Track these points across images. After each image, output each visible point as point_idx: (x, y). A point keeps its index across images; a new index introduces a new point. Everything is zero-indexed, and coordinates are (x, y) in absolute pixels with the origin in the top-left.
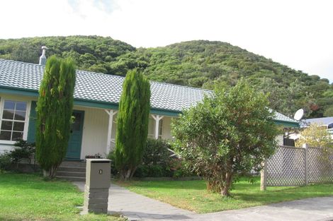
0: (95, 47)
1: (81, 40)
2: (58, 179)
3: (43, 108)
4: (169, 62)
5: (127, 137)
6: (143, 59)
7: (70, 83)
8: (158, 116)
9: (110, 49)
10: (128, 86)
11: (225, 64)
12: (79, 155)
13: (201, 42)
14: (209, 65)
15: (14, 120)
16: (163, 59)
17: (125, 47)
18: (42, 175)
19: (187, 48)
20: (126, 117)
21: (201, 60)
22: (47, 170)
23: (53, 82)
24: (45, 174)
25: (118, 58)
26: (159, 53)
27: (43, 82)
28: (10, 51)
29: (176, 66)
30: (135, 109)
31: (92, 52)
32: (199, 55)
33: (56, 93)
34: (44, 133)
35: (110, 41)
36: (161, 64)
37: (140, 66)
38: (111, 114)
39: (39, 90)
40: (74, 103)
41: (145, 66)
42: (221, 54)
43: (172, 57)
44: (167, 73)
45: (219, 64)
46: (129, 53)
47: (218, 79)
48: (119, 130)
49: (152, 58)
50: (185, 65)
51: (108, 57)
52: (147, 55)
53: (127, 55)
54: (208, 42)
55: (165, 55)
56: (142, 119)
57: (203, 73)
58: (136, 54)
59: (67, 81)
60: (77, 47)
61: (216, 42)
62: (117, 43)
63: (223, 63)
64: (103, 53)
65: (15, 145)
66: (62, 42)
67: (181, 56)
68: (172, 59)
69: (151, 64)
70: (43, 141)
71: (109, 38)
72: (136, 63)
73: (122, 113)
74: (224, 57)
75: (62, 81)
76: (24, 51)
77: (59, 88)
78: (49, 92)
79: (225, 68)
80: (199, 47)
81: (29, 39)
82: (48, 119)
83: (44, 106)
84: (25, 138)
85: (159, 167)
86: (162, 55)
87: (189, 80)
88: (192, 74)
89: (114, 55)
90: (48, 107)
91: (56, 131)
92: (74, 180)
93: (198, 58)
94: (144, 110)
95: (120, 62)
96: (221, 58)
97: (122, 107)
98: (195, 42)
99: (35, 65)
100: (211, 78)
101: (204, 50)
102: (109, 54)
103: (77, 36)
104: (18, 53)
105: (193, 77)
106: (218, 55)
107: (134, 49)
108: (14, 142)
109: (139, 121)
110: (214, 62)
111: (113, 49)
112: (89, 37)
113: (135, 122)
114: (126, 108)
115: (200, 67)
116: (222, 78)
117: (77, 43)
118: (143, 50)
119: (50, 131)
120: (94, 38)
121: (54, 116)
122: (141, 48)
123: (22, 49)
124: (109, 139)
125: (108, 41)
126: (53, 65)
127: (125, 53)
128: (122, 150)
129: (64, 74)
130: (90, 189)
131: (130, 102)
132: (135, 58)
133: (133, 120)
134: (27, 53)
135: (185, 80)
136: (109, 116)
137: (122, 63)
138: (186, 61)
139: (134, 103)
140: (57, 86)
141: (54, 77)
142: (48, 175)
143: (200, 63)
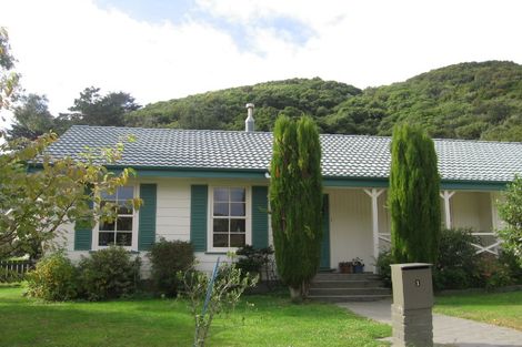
0: (298, 96)
1: (276, 87)
2: (312, 300)
3: (280, 195)
4: (419, 104)
5: (411, 229)
6: (375, 105)
7: (314, 154)
8: (446, 192)
9: (322, 96)
10: (400, 150)
11: (513, 97)
12: (328, 263)
13: (464, 66)
14: (486, 102)
15: (229, 217)
16: (408, 101)
17: (344, 90)
18: (289, 295)
19: (444, 78)
20: (404, 197)
21: (470, 95)
22: (296, 288)
23: (290, 156)
24: (293, 293)
25: (336, 108)
26: (398, 92)
27: (275, 157)
28: (176, 117)
29: (430, 110)
30: (417, 184)
31: (295, 104)
32: (466, 87)
33: (297, 171)
34: (286, 232)
35: (319, 84)
36: (406, 110)
37: (373, 117)
38: (374, 195)
39: (269, 169)
40: (323, 183)
41: (380, 116)
42: (503, 81)
43: (421, 96)
44: (418, 124)
45: (501, 98)
46: (351, 99)
47: (506, 123)
48: (395, 218)
49: (389, 102)
50: (446, 106)
51: (321, 108)
52: (380, 98)
53: (350, 101)
54: (475, 65)
55: (409, 94)
56: (431, 199)
57: (478, 117)
58: (362, 99)
59: (309, 152)
60: (272, 99)
61: (489, 63)
62: (331, 85)
63: (509, 95)
64: (312, 103)
65: (238, 253)
66: (248, 94)
67: (435, 92)
68: (423, 100)
69: (389, 111)
70: (287, 244)
71: (318, 79)
72: (366, 113)
73: (396, 193)
74: (510, 85)
75: (303, 151)
76: (197, 115)
77: (300, 162)
78: (286, 170)
79: (514, 103)
80: (463, 76)
81: (199, 96)
82: (290, 210)
83: (281, 191)
84: (249, 241)
85: (462, 273)
86: (404, 96)
87: (457, 130)
88: (459, 120)
89: (330, 105)
90: (287, 192)
91: (304, 229)
92: (334, 301)
93: (465, 92)
94: (431, 185)
95: (340, 114)
96: (504, 87)
97: (395, 183)
98: (453, 67)
99: (240, 133)
100: (493, 123)
101: (473, 78)
102: (321, 104)
103: (269, 83)
104: (189, 119)
105: (463, 124)
106: (498, 83)
107: (358, 92)
108: (234, 250)
109: (426, 202)
110: (494, 95)
111: (326, 95)
112: (287, 82)
113: (420, 204)
114: (402, 184)
115: (470, 107)
116: (511, 121)
117: (271, 93)
118: (372, 91)
119: (295, 228)
120: (295, 82)
121: (298, 205)
122: (369, 89)
123: (193, 112)
124: (376, 234)
125: (317, 84)
126: (286, 130)
127: (345, 100)
128: (404, 250)
129: (303, 141)
130: (405, 311)
131: (408, 174)
132: (363, 105)
133: (417, 202)
134: (201, 118)
135: (448, 131)
136: (371, 198)
137: (344, 115)
138: (445, 100)
139: (415, 174)
140: (297, 160)
141: (290, 147)
142: (298, 294)
143: (470, 100)
